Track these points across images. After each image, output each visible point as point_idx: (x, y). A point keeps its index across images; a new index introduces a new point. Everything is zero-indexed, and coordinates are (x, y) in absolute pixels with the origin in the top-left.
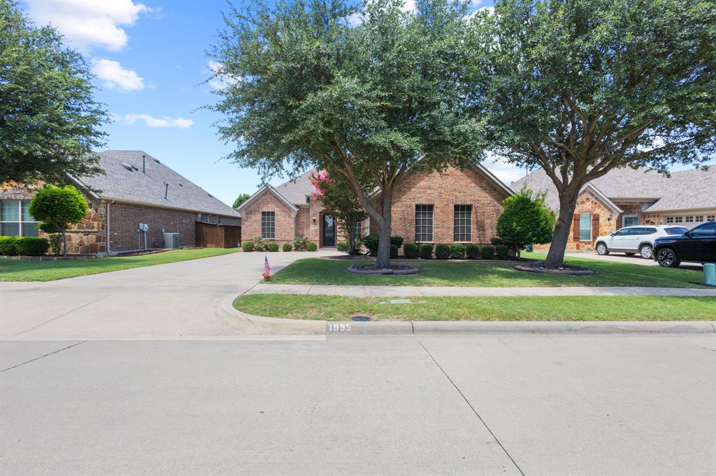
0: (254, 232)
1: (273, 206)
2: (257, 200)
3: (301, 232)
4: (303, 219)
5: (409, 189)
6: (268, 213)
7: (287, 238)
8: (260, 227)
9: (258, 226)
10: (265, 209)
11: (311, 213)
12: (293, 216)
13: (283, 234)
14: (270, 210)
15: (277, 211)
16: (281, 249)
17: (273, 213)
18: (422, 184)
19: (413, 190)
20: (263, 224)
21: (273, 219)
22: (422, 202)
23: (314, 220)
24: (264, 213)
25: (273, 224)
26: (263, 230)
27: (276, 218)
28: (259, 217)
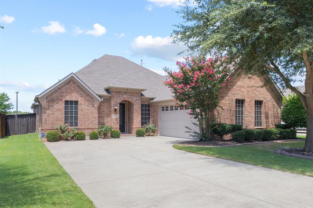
0: (57, 120)
1: (77, 95)
2: (59, 89)
3: (102, 121)
4: (105, 109)
5: (232, 86)
6: (71, 102)
7: (90, 126)
8: (63, 116)
9: (61, 115)
10: (68, 98)
11: (113, 103)
12: (96, 105)
13: (87, 123)
14: (74, 99)
15: (80, 100)
16: (87, 137)
17: (76, 102)
18: (239, 83)
19: (235, 87)
20: (66, 113)
21: (76, 108)
22: (239, 97)
23: (115, 110)
24: (66, 102)
25: (76, 113)
26: (66, 119)
27: (80, 107)
28: (61, 106)
